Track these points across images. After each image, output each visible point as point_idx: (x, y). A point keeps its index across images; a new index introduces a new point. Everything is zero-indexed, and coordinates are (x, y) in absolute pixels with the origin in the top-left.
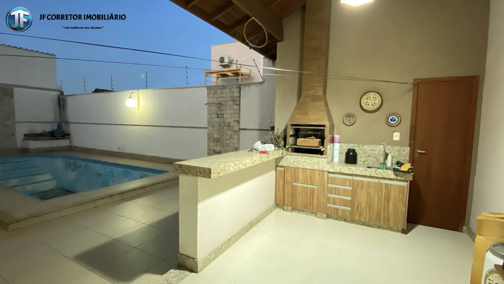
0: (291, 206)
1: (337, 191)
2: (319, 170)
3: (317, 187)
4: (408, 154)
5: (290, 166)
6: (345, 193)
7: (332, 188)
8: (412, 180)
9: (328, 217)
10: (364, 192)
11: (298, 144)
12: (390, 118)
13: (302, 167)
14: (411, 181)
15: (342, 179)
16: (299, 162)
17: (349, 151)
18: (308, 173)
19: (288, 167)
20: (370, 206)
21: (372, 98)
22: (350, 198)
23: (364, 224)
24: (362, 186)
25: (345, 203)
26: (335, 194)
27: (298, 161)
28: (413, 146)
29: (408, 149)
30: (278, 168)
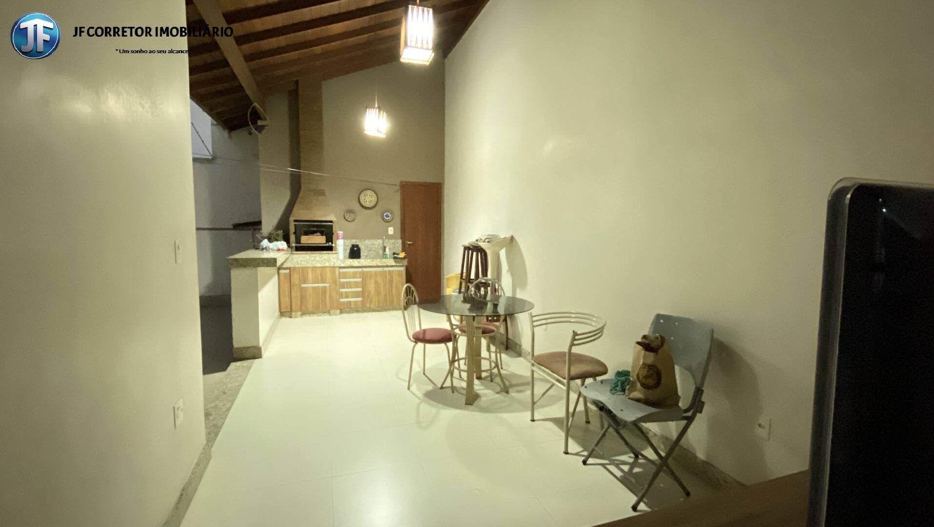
0: (301, 310)
1: (349, 285)
2: (330, 267)
3: (329, 284)
4: (401, 246)
5: (297, 266)
6: (356, 285)
7: (344, 282)
8: (407, 264)
9: (341, 313)
10: (373, 281)
11: (302, 242)
12: (385, 214)
13: (311, 266)
14: (406, 266)
15: (353, 272)
16: (307, 261)
17: (353, 246)
18: (319, 271)
19: (295, 268)
20: (378, 292)
21: (369, 196)
22: (360, 289)
23: (374, 311)
24: (371, 276)
25: (356, 295)
26: (347, 288)
27: (306, 259)
28: (403, 238)
29: (400, 241)
30: (282, 271)
